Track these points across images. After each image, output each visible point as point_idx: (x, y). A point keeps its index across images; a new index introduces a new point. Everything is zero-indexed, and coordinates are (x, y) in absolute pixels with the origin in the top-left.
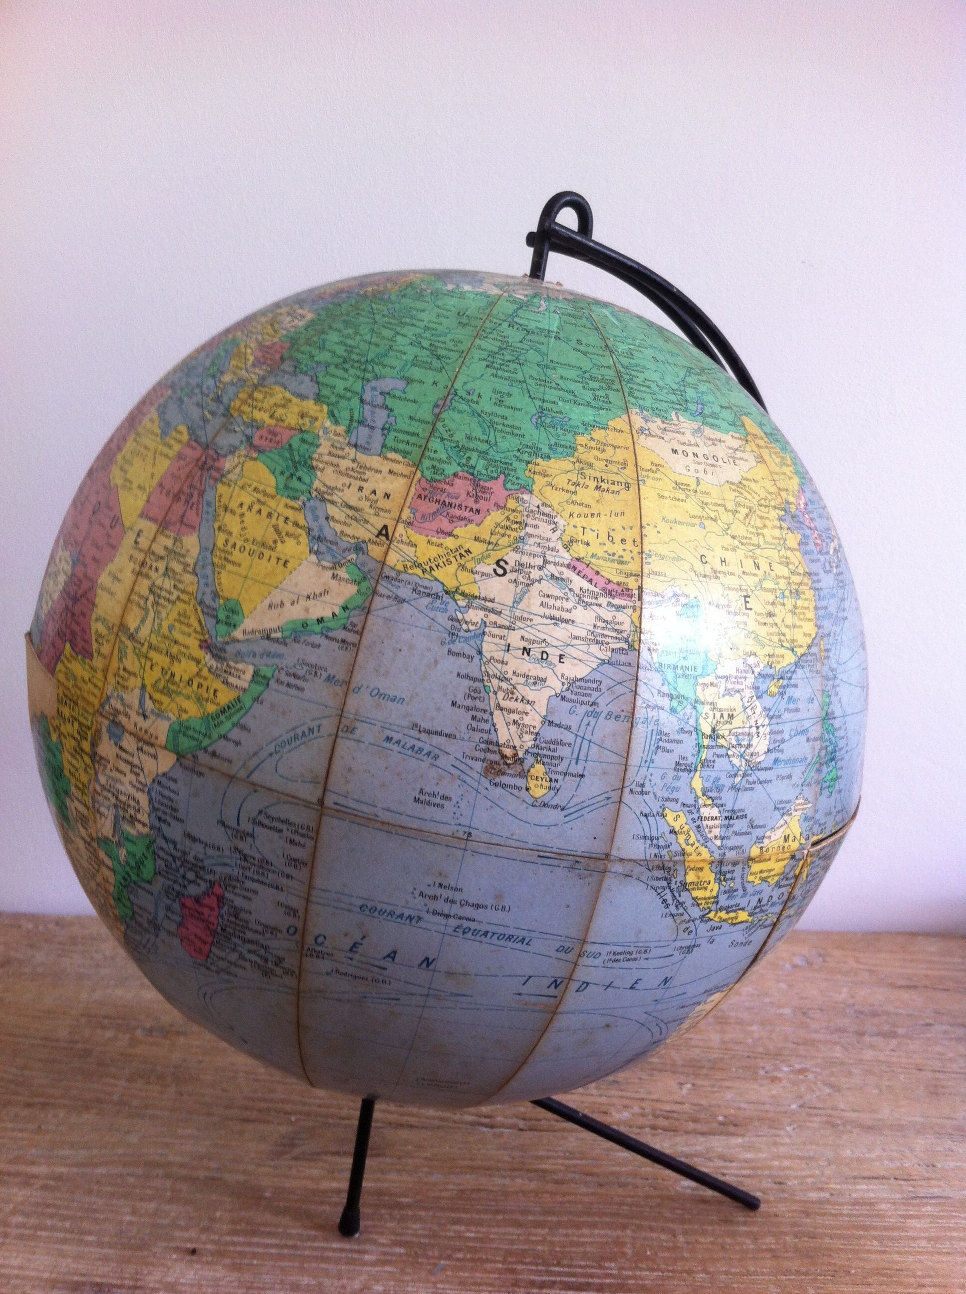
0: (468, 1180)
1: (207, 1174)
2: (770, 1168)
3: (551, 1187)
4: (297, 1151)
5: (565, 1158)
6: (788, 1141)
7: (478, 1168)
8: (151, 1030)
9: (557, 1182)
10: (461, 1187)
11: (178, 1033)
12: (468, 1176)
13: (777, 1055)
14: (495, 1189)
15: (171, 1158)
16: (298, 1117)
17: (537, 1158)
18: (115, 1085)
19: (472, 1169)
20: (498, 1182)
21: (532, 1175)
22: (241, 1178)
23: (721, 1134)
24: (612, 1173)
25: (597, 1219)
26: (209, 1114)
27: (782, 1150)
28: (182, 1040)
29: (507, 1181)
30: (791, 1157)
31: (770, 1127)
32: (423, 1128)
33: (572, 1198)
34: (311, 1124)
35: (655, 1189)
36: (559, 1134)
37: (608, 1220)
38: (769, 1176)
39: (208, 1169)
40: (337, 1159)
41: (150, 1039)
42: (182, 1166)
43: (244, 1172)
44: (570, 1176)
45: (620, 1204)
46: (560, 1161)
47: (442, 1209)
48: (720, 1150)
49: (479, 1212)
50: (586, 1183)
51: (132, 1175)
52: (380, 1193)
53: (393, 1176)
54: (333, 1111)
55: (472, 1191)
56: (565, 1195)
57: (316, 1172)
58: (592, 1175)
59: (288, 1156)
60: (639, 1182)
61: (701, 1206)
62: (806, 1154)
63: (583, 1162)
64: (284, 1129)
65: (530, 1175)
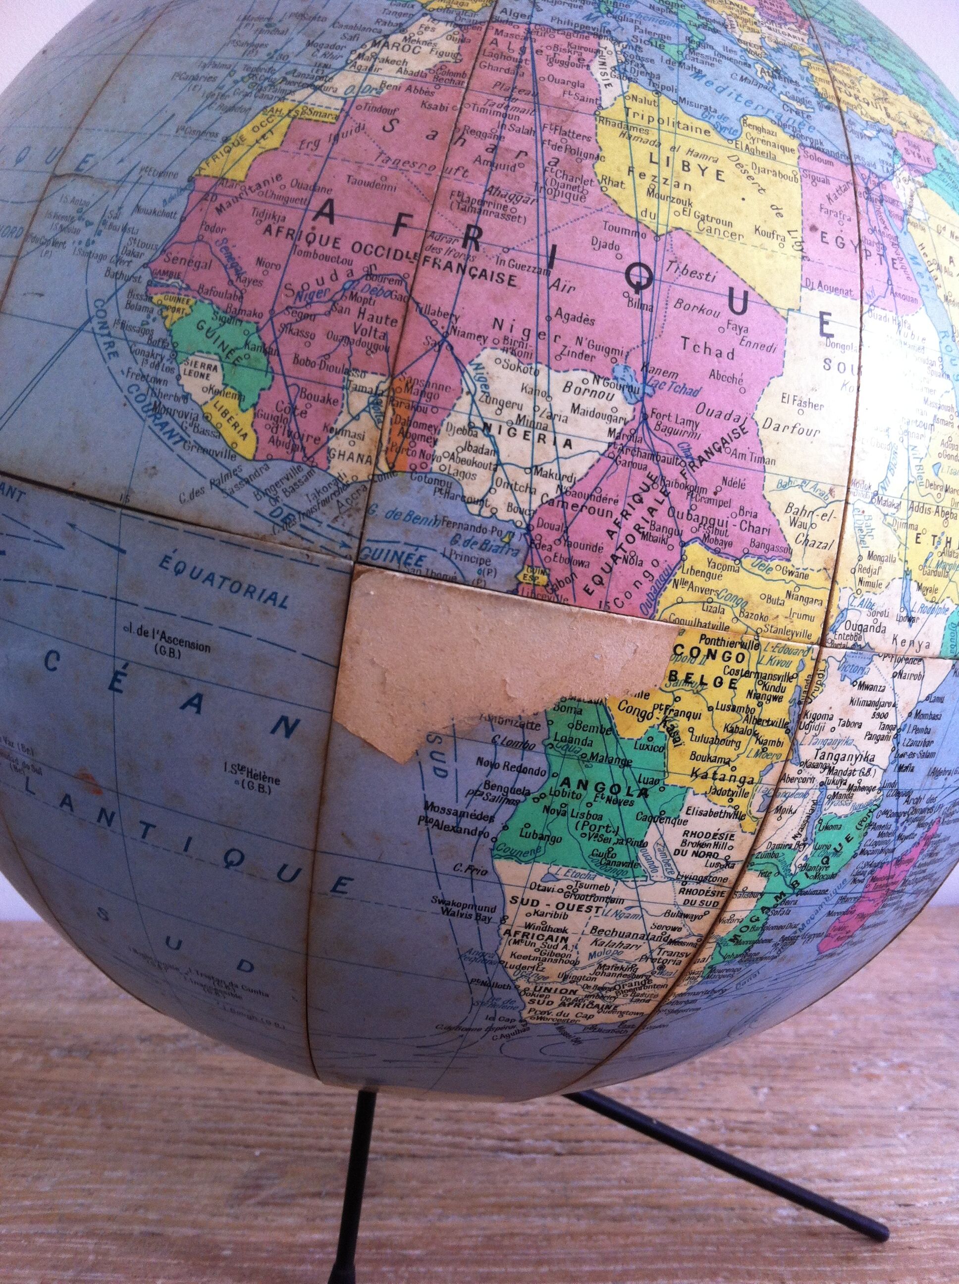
0: (497, 1223)
1: (143, 1228)
2: (889, 1186)
3: (608, 1226)
4: (263, 1194)
5: (620, 1188)
6: (904, 1151)
7: (509, 1206)
8: (70, 1050)
9: (614, 1219)
10: (488, 1232)
11: (104, 1053)
12: (495, 1217)
13: (868, 1048)
14: (536, 1232)
15: (94, 1210)
16: (264, 1150)
17: (584, 1189)
18: (23, 1119)
19: (501, 1208)
20: (536, 1223)
21: (581, 1212)
22: (190, 1232)
23: (817, 1146)
24: (686, 1204)
25: (676, 1265)
26: (145, 1151)
27: (899, 1162)
28: (109, 1061)
29: (549, 1222)
30: (913, 1171)
31: (879, 1135)
32: (429, 1157)
33: (638, 1239)
34: (281, 1159)
35: (745, 1221)
36: (609, 1158)
37: (690, 1265)
38: (890, 1197)
39: (145, 1222)
40: (318, 1202)
41: (69, 1061)
42: (110, 1218)
43: (194, 1225)
44: (629, 1211)
45: (704, 1244)
46: (614, 1192)
47: (464, 1262)
48: (819, 1167)
49: (515, 1263)
50: (653, 1219)
51: (42, 1234)
52: (379, 1244)
53: (396, 1222)
54: (311, 1141)
55: (503, 1236)
56: (628, 1235)
57: (290, 1221)
58: (659, 1207)
59: (252, 1201)
60: (723, 1214)
61: (811, 1241)
62: (931, 1167)
63: (646, 1191)
64: (245, 1166)
65: (577, 1212)
